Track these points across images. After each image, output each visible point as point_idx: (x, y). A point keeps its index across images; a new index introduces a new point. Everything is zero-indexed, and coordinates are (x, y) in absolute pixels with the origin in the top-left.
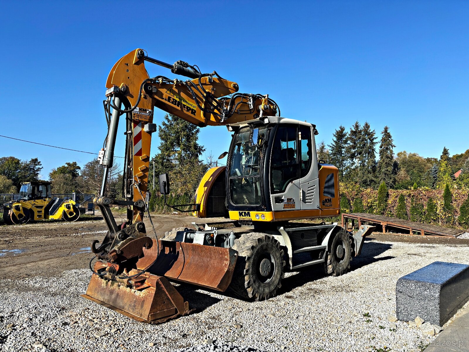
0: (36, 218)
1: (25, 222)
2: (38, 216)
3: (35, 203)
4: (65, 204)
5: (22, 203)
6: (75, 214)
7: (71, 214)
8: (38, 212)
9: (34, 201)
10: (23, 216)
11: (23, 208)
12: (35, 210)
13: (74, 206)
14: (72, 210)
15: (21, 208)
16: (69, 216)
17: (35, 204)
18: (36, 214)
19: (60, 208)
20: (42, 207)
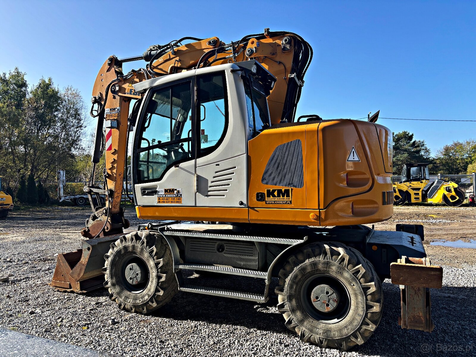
0: (413, 201)
1: (401, 204)
2: (415, 198)
3: (411, 184)
4: (445, 187)
5: (398, 185)
6: (458, 198)
7: (453, 198)
8: (415, 194)
9: (410, 183)
10: (400, 198)
11: (398, 190)
12: (412, 192)
13: (455, 189)
14: (453, 193)
15: (397, 190)
16: (451, 201)
17: (410, 186)
18: (413, 197)
19: (439, 191)
20: (419, 189)
